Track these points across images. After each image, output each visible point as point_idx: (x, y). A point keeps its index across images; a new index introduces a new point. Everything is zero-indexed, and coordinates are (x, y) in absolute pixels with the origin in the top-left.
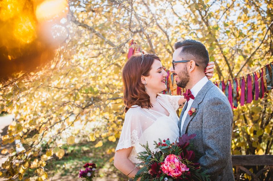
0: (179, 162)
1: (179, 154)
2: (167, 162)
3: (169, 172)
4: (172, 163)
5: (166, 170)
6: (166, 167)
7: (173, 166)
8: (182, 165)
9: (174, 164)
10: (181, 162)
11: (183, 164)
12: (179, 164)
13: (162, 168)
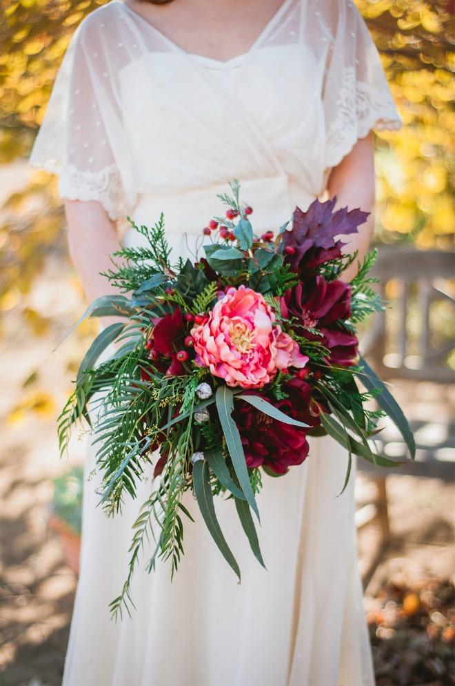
0: (274, 328)
1: (280, 291)
2: (221, 321)
3: (220, 364)
4: (243, 327)
5: (209, 353)
6: (210, 341)
7: (244, 337)
8: (281, 338)
9: (248, 331)
10: (279, 328)
11: (286, 335)
12: (271, 335)
13: (195, 342)
